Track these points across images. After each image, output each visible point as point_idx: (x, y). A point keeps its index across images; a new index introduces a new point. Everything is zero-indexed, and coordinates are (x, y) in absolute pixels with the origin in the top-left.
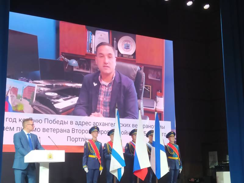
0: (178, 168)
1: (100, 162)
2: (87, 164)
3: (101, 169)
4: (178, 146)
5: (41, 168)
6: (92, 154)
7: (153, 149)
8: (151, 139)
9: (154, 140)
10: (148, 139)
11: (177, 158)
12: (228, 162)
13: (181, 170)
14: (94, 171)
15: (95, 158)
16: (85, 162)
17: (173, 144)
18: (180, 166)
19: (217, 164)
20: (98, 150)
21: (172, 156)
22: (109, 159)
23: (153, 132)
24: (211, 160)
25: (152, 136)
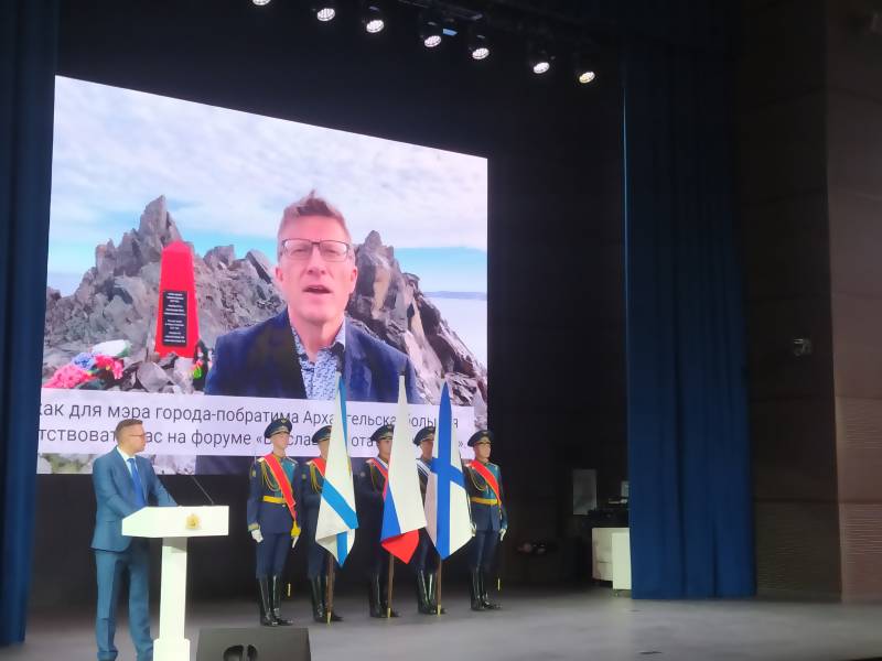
0: (495, 527)
1: (294, 515)
2: (258, 520)
3: (296, 532)
4: (497, 468)
5: (166, 550)
6: (272, 494)
7: (433, 478)
8: (428, 451)
9: (435, 454)
10: (419, 451)
11: (494, 502)
12: (623, 501)
13: (503, 531)
14: (277, 536)
15: (281, 504)
16: (255, 515)
17: (485, 464)
18: (501, 522)
19: (594, 505)
20: (289, 484)
21: (481, 495)
22: (317, 506)
23: (434, 432)
24: (577, 492)
25: (430, 442)
